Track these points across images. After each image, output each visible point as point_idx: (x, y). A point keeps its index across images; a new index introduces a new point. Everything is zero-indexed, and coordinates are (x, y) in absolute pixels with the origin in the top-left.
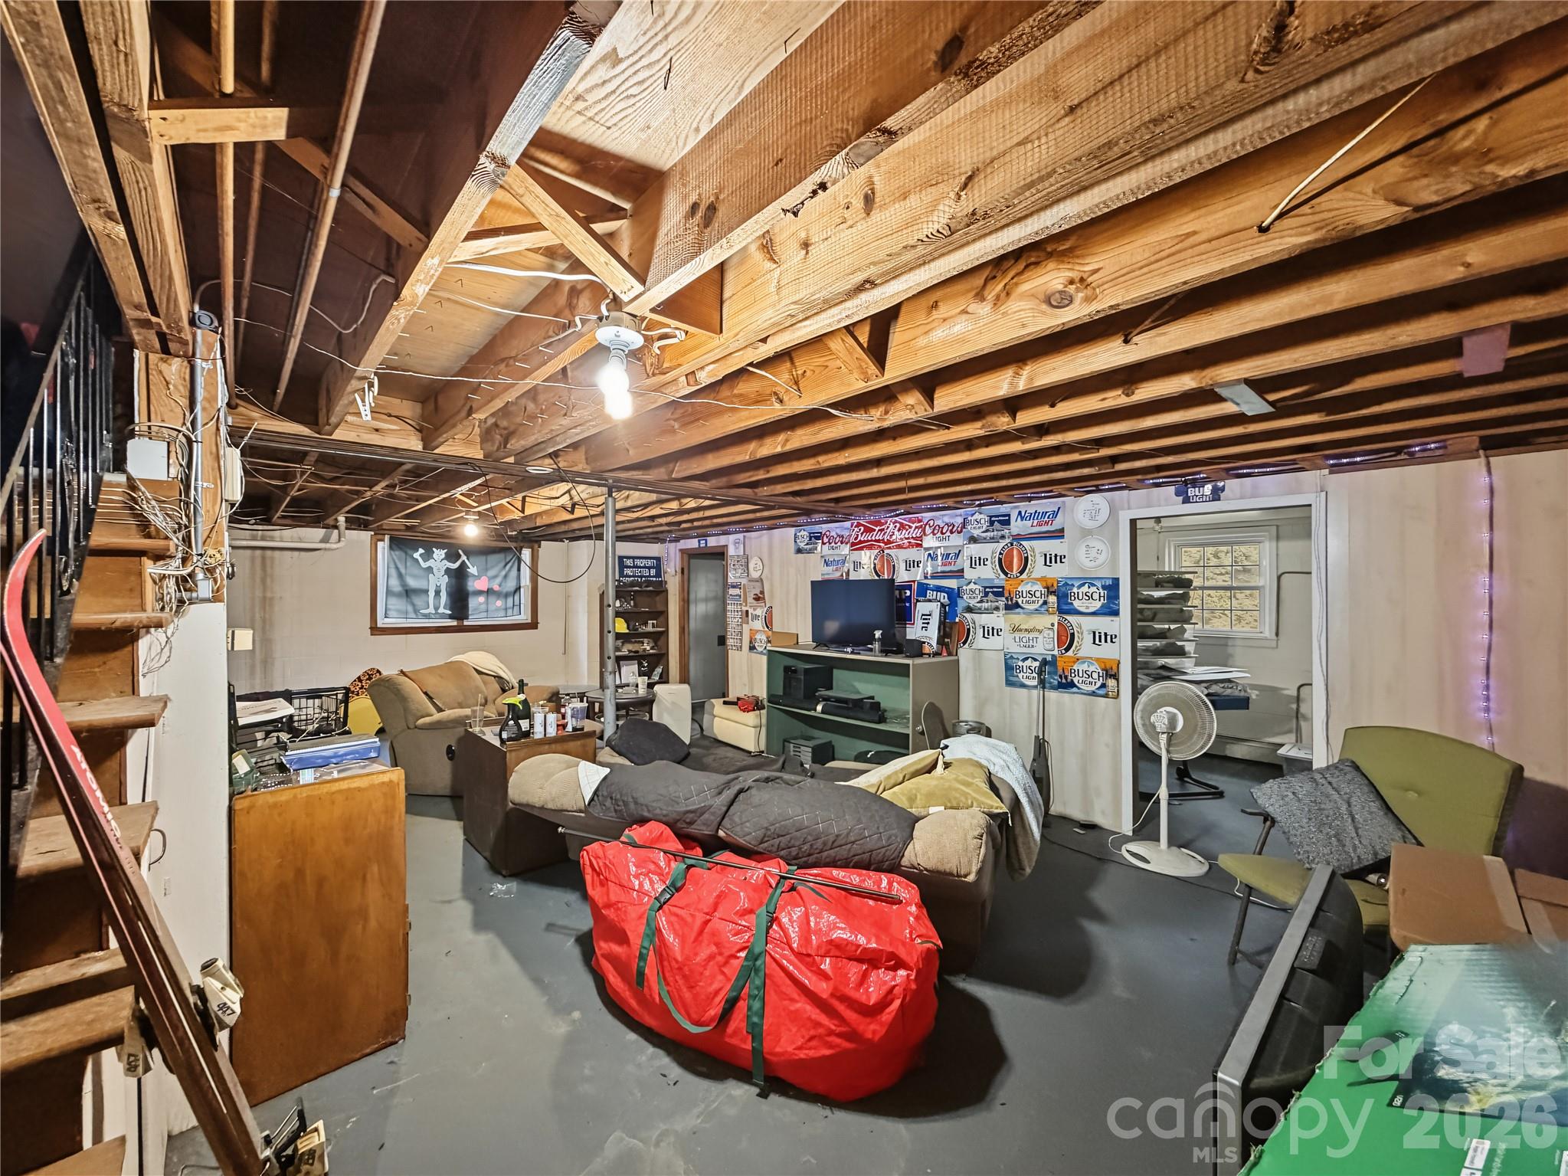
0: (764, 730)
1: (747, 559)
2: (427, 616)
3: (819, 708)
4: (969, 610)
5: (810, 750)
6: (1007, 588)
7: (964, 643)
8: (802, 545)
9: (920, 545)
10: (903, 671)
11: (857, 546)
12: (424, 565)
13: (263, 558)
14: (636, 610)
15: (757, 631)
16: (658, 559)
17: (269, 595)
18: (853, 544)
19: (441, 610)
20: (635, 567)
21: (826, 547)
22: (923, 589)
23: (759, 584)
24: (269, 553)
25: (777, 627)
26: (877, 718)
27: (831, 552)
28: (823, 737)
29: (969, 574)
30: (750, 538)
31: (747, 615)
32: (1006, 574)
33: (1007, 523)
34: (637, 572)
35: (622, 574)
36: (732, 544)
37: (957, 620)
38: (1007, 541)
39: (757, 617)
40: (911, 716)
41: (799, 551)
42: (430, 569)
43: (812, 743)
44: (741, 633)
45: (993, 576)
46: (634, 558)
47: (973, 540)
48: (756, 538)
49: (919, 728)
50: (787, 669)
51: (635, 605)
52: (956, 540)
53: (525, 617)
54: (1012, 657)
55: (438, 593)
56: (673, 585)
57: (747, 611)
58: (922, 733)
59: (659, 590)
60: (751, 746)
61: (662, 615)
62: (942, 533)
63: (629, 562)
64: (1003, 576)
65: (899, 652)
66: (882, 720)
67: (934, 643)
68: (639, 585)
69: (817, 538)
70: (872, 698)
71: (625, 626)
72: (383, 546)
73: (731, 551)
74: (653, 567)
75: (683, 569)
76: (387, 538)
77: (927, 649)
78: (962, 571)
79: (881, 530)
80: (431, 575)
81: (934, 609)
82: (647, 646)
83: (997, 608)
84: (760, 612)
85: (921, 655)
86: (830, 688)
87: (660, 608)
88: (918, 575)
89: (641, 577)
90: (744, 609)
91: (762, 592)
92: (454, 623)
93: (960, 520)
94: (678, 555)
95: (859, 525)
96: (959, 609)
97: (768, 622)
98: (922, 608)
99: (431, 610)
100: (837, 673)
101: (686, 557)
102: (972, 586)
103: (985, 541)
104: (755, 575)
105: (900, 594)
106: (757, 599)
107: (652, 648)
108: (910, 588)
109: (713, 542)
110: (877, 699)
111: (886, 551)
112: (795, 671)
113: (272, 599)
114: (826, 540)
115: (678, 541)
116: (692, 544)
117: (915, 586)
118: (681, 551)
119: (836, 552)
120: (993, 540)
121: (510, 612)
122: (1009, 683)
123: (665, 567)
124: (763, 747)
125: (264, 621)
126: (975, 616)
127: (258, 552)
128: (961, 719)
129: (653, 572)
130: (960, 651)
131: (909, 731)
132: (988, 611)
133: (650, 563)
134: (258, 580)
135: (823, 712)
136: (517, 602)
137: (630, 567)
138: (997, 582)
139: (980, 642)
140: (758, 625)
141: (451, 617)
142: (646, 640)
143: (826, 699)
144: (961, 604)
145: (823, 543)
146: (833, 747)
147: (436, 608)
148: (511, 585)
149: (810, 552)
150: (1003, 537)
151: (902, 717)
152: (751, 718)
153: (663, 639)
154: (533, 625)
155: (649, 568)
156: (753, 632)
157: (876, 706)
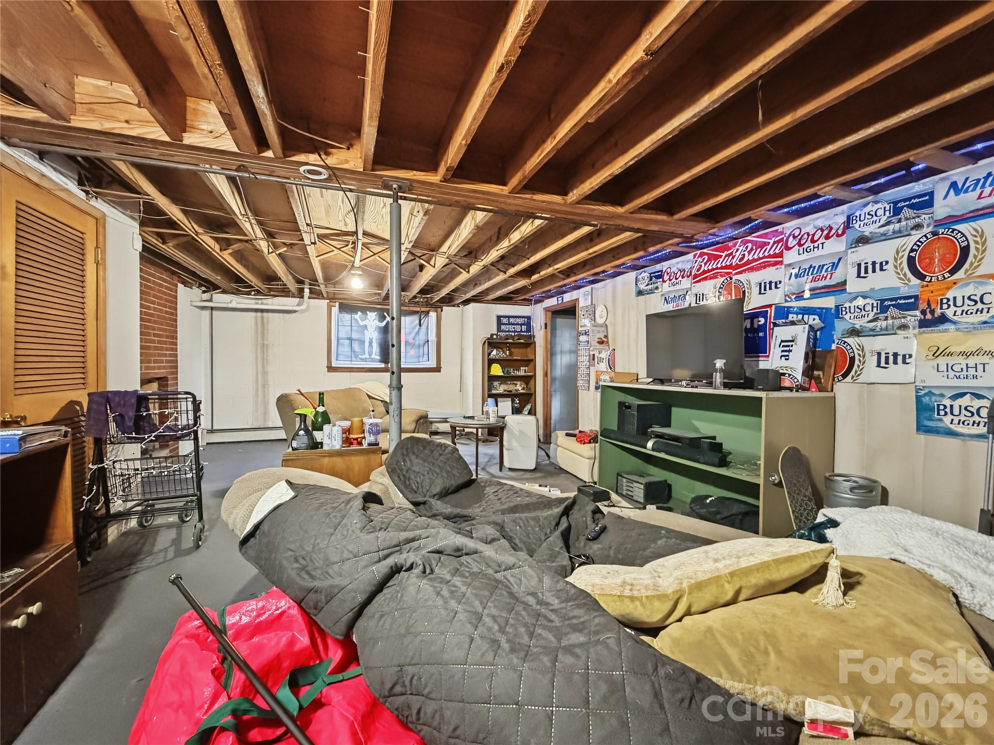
0: (597, 462)
1: (593, 306)
2: (365, 360)
3: (650, 444)
4: (855, 332)
5: (642, 487)
6: (924, 297)
7: (845, 376)
8: (642, 287)
9: (781, 263)
10: (752, 408)
11: (699, 277)
12: (361, 323)
13: (262, 318)
14: (510, 358)
15: (602, 372)
16: (529, 318)
17: (266, 343)
18: (696, 276)
19: (373, 356)
20: (509, 324)
21: (666, 285)
22: (783, 313)
23: (604, 329)
24: (265, 314)
25: (618, 369)
26: (716, 461)
27: (672, 288)
28: (658, 474)
29: (854, 286)
30: (597, 289)
31: (594, 359)
32: (921, 277)
33: (929, 204)
34: (511, 328)
35: (499, 330)
36: (581, 297)
37: (834, 347)
38: (926, 230)
39: (601, 360)
40: (762, 462)
41: (640, 293)
42: (365, 327)
43: (644, 480)
44: (589, 375)
45: (897, 283)
46: (509, 317)
47: (863, 240)
48: (603, 287)
49: (775, 478)
50: (622, 405)
51: (511, 354)
52: (836, 246)
53: (432, 364)
54: (930, 394)
55: (371, 343)
56: (540, 336)
57: (594, 355)
58: (780, 484)
59: (529, 343)
60: (586, 477)
61: (530, 362)
62: (813, 241)
63: (505, 321)
64: (915, 281)
65: (749, 384)
66: (723, 462)
67: (799, 376)
68: (513, 337)
69: (658, 277)
70: (714, 438)
71: (501, 370)
72: (335, 310)
73: (582, 303)
74: (524, 324)
75: (546, 325)
76: (337, 304)
77: (786, 383)
78: (844, 283)
79: (728, 255)
80: (366, 331)
81: (800, 333)
82: (519, 387)
83: (904, 327)
84: (604, 355)
85: (780, 388)
86: (668, 425)
87: (531, 357)
88: (775, 297)
89: (515, 332)
90: (592, 353)
91: (606, 337)
92: (382, 365)
93: (842, 219)
94: (543, 312)
95: (702, 255)
96: (837, 335)
97: (611, 365)
98: (781, 333)
99: (367, 356)
100: (677, 412)
101: (550, 314)
102: (860, 302)
103: (885, 237)
104: (600, 321)
105: (752, 323)
106: (601, 342)
107: (523, 389)
108: (764, 315)
109: (568, 297)
110: (718, 440)
111: (735, 278)
112: (629, 407)
113: (267, 345)
114: (666, 277)
115: (542, 301)
116: (552, 302)
117: (772, 312)
118: (546, 310)
119: (678, 287)
120: (898, 234)
121: (421, 359)
122: (921, 428)
123: (533, 324)
124: (596, 479)
125: (263, 359)
126: (863, 340)
127: (259, 314)
128: (837, 471)
129: (524, 328)
130: (838, 387)
131: (761, 481)
132: (886, 332)
133: (520, 321)
134: (259, 333)
135: (653, 450)
136: (426, 352)
137: (506, 324)
138: (905, 291)
139: (870, 371)
140: (603, 366)
141: (381, 361)
142: (519, 383)
143: (659, 436)
144: (840, 327)
145: (664, 281)
146: (670, 486)
147: (370, 354)
148: (422, 337)
149: (651, 292)
150: (918, 226)
151: (751, 463)
152: (588, 450)
153: (532, 381)
154: (438, 369)
155: (521, 325)
156: (598, 374)
157: (716, 447)
